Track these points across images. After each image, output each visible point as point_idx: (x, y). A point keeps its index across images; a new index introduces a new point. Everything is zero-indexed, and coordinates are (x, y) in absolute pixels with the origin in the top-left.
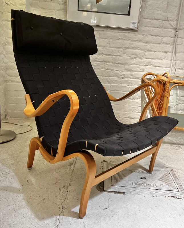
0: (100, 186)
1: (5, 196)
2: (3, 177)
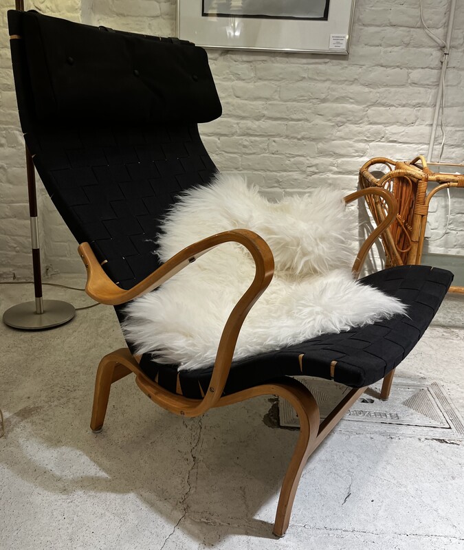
0: (272, 418)
2: (62, 397)
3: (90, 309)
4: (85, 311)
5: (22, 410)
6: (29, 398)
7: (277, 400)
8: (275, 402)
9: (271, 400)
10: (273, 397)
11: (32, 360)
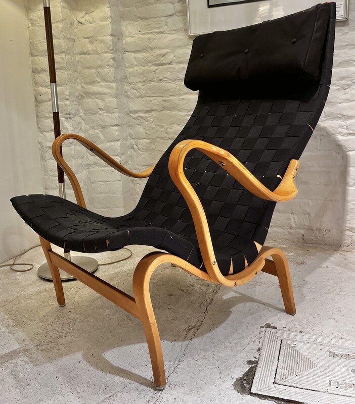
0: (245, 382)
1: (40, 381)
2: (51, 342)
3: (112, 265)
4: (108, 266)
5: (13, 351)
6: (24, 340)
7: (256, 362)
8: (254, 365)
9: (250, 362)
10: (253, 359)
11: (44, 306)
